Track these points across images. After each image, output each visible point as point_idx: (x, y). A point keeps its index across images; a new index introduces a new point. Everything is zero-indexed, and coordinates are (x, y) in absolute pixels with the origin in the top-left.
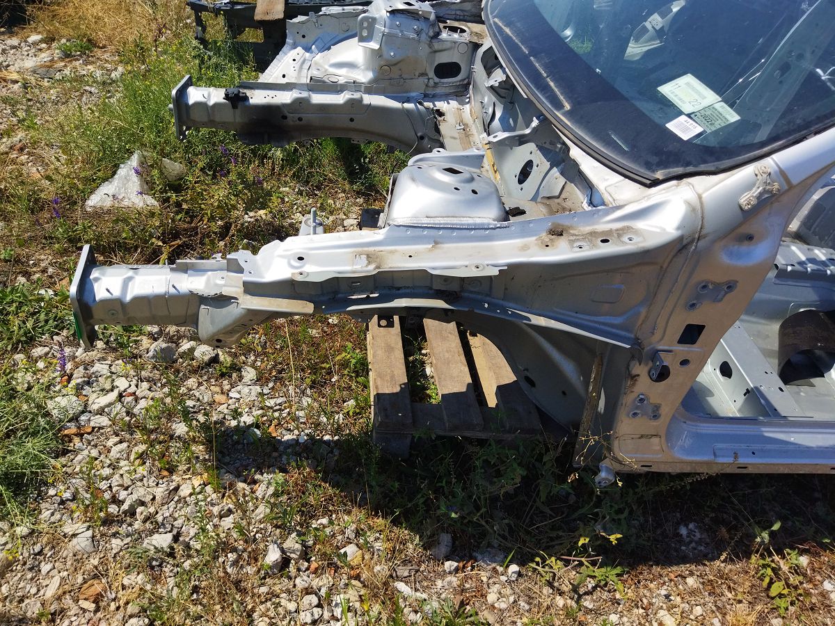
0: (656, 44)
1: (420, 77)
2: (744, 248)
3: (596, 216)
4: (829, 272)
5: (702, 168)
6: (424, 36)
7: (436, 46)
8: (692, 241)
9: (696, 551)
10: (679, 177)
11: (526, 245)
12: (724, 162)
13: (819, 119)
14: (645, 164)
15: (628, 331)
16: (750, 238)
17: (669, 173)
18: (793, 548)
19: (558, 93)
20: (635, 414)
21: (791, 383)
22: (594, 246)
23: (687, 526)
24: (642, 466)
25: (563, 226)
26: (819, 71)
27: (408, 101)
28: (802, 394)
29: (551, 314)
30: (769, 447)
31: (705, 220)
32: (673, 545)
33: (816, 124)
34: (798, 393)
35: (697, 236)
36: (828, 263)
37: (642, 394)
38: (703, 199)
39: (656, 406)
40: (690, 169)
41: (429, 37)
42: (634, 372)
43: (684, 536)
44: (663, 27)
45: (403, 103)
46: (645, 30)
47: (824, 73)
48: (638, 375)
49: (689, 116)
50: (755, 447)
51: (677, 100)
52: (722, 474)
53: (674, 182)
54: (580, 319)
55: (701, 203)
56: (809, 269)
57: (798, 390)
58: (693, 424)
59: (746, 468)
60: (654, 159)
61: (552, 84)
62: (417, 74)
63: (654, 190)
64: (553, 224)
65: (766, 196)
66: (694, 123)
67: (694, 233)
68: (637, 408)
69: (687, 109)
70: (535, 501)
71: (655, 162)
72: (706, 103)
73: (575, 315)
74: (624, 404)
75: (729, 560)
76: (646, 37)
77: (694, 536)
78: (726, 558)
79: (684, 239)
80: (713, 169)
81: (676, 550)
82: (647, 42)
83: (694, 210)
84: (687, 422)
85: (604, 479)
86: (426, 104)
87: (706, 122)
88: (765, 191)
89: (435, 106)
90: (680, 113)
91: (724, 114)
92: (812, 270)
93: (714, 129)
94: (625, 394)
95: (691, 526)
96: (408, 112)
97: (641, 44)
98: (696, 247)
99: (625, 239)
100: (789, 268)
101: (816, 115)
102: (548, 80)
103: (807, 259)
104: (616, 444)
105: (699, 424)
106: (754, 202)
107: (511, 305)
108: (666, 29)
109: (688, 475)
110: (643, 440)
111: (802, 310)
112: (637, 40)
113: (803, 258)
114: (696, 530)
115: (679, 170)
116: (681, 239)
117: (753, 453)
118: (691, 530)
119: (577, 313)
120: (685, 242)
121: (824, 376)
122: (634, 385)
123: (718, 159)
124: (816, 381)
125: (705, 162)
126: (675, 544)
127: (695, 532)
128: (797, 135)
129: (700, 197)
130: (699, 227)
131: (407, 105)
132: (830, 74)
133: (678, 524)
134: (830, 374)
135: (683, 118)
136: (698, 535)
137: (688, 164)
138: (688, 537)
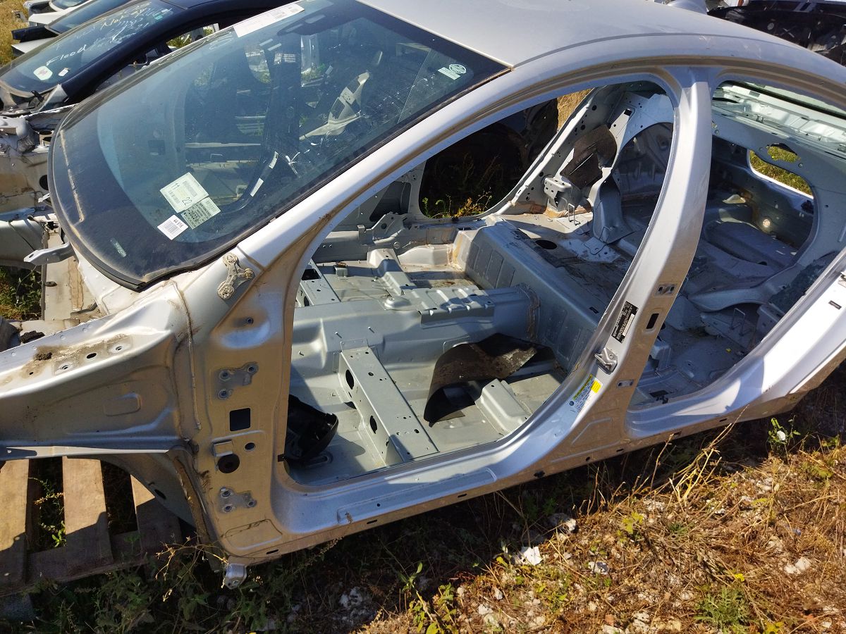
0: (354, 118)
1: (25, 193)
2: (248, 331)
3: (85, 331)
4: (468, 308)
5: (183, 265)
6: (12, 153)
7: (32, 160)
8: (186, 337)
9: (357, 618)
10: (166, 277)
11: (9, 377)
12: (202, 256)
13: (282, 203)
14: (135, 269)
15: (168, 434)
16: (250, 321)
17: (154, 275)
18: (446, 583)
19: (78, 205)
20: (228, 508)
21: (441, 419)
22: (80, 364)
23: (348, 593)
24: (268, 553)
25: (51, 348)
26: (287, 157)
27: (17, 218)
28: (451, 427)
29: (65, 441)
30: (394, 494)
31: (191, 315)
32: (334, 619)
33: (280, 207)
34: (447, 428)
35: (189, 331)
36: (470, 299)
37: (224, 488)
38: (185, 295)
39: (246, 494)
40: (173, 268)
41: (20, 152)
42: (201, 469)
43: (346, 605)
44: (355, 100)
45: (10, 221)
46: (340, 106)
47: (291, 159)
48: (208, 472)
49: (179, 215)
50: (380, 498)
51: (172, 199)
52: (346, 537)
53: (162, 283)
54: (105, 436)
55: (184, 300)
56: (450, 309)
57: (447, 424)
58: (315, 493)
59: (376, 521)
60: (143, 263)
61: (76, 196)
62: (20, 189)
63: (144, 293)
64: (39, 348)
65: (242, 282)
66: (182, 222)
67: (184, 329)
68: (226, 502)
69: (178, 209)
70: (180, 622)
71: (144, 266)
72: (195, 200)
73: (97, 434)
74: (210, 503)
75: (384, 618)
76: (344, 111)
77: (356, 601)
78: (381, 615)
79: (177, 337)
80: (191, 265)
81: (338, 623)
82: (345, 117)
83: (178, 307)
84: (308, 494)
85: (232, 580)
86: (38, 218)
87: (192, 219)
88: (237, 279)
89: (48, 218)
90: (173, 212)
91: (207, 209)
92: (452, 309)
93: (197, 225)
94: (205, 492)
95: (353, 592)
96: (18, 229)
97: (341, 119)
98: (192, 340)
99: (113, 350)
100: (432, 312)
101: (280, 199)
102: (75, 192)
103: (450, 300)
104: (224, 542)
105: (321, 493)
106: (230, 290)
107: (12, 442)
108: (359, 103)
109: (323, 545)
110: (254, 529)
111: (455, 346)
112: (336, 116)
113: (447, 300)
114: (358, 595)
115: (163, 271)
116: (172, 337)
117: (378, 505)
118: (353, 596)
119: (98, 431)
120: (179, 340)
121: (474, 404)
122: (208, 482)
123: (197, 254)
124: (467, 411)
125: (185, 259)
126: (337, 617)
127: (357, 597)
128: (264, 221)
129: (182, 294)
130: (188, 322)
131: (15, 223)
132: (296, 159)
133: (340, 594)
134: (480, 401)
135: (174, 217)
136: (360, 599)
137: (172, 263)
138: (349, 604)
